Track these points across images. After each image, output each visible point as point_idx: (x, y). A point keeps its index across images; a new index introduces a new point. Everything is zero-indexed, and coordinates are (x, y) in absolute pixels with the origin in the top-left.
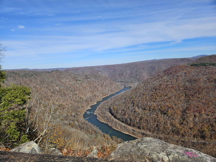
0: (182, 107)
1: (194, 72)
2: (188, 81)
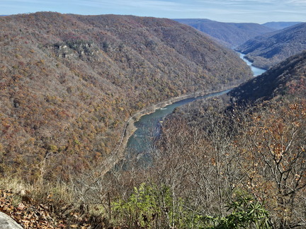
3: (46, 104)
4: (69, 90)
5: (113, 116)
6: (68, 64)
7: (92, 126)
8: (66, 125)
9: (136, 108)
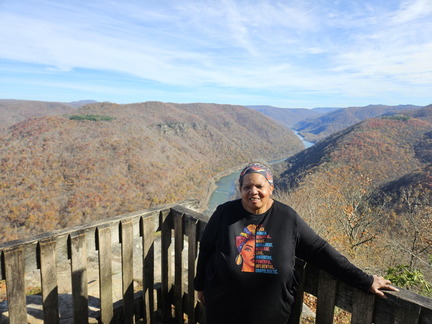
0: (59, 201)
1: (76, 131)
2: (67, 149)
3: (151, 168)
4: (168, 157)
5: (200, 177)
6: (168, 139)
7: (184, 184)
8: (165, 183)
9: (216, 171)
